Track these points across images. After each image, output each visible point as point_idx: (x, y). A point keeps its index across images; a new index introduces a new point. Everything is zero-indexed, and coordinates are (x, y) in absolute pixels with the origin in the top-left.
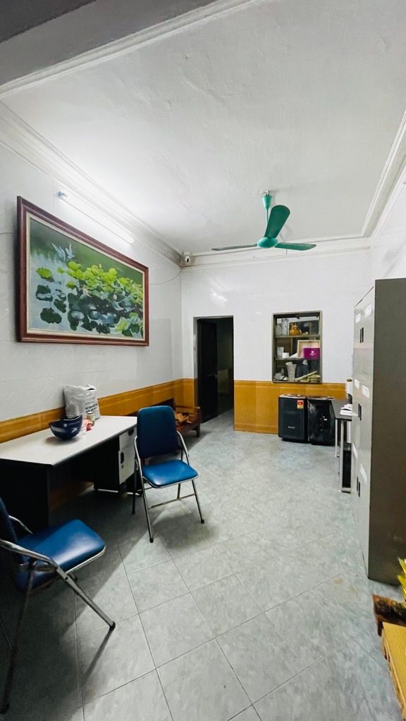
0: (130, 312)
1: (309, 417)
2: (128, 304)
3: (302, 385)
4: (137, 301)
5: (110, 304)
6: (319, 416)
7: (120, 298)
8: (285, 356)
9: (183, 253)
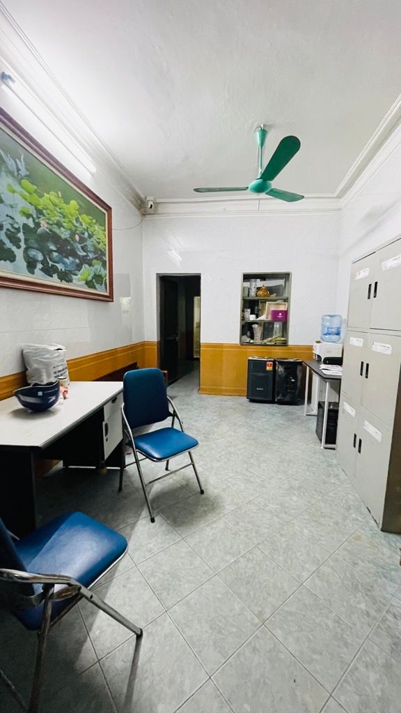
1: (277, 378)
3: (269, 347)
4: (100, 246)
5: (72, 245)
6: (287, 377)
7: (82, 240)
8: (252, 318)
9: (146, 198)
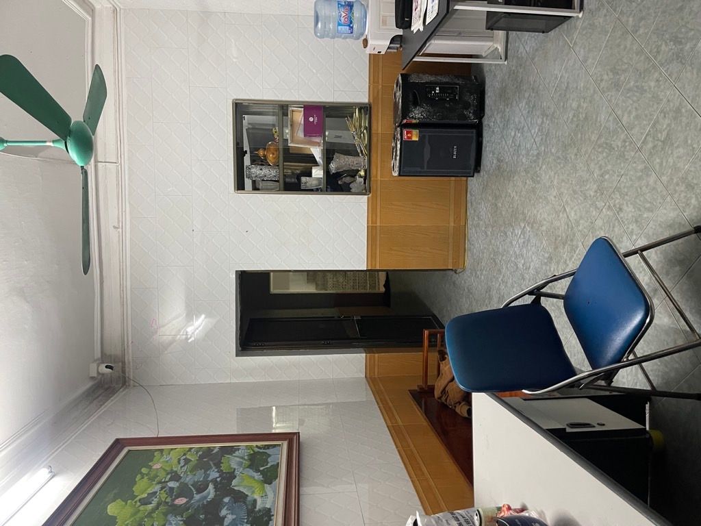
0: (220, 471)
1: (434, 120)
2: (199, 476)
4: (193, 458)
5: (197, 510)
6: (432, 102)
7: (184, 491)
8: (317, 173)
9: (92, 378)
